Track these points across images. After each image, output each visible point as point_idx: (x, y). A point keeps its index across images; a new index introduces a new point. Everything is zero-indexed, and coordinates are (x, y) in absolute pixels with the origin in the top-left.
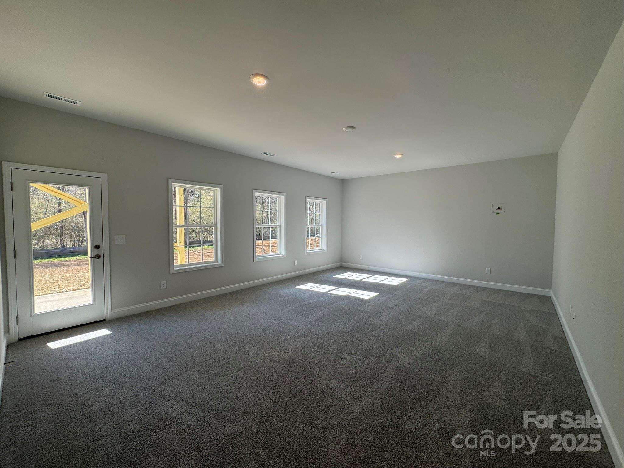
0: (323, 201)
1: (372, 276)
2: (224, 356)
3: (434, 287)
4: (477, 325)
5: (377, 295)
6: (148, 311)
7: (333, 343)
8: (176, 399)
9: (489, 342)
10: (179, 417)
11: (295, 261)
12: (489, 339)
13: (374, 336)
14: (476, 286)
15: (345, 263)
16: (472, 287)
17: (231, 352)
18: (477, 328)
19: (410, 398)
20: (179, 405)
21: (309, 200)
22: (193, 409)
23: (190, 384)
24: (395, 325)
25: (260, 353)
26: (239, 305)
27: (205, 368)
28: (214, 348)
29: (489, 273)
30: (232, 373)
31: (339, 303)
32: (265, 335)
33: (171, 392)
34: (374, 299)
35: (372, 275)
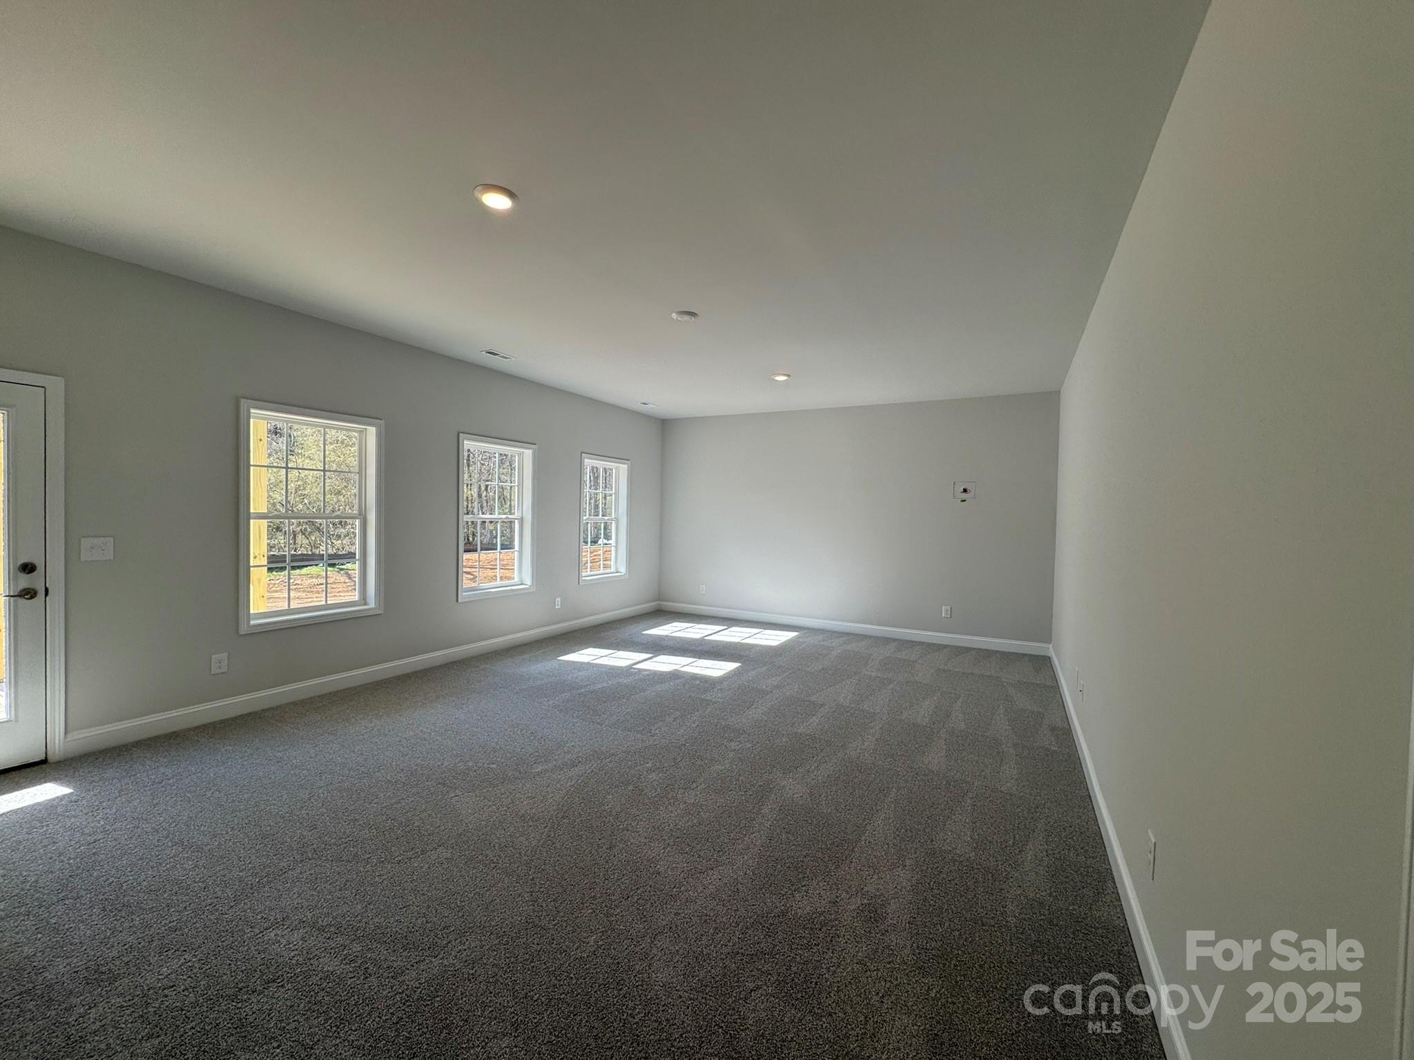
0: (620, 465)
1: (726, 629)
2: (400, 819)
3: (849, 647)
4: (926, 715)
5: (737, 668)
6: (175, 732)
7: (650, 771)
8: (285, 923)
9: (945, 745)
10: (301, 959)
11: (557, 600)
12: (945, 740)
13: (735, 750)
14: (925, 643)
15: (670, 604)
16: (919, 645)
17: (415, 809)
18: (927, 720)
19: (806, 860)
20: (296, 936)
21: (589, 462)
22: (335, 940)
23: (318, 889)
24: (776, 725)
25: (486, 805)
26: (424, 704)
27: (352, 849)
28: (371, 803)
29: (949, 616)
30: (423, 852)
31: (659, 687)
32: (494, 766)
33: (271, 909)
34: (731, 676)
35: (726, 627)
